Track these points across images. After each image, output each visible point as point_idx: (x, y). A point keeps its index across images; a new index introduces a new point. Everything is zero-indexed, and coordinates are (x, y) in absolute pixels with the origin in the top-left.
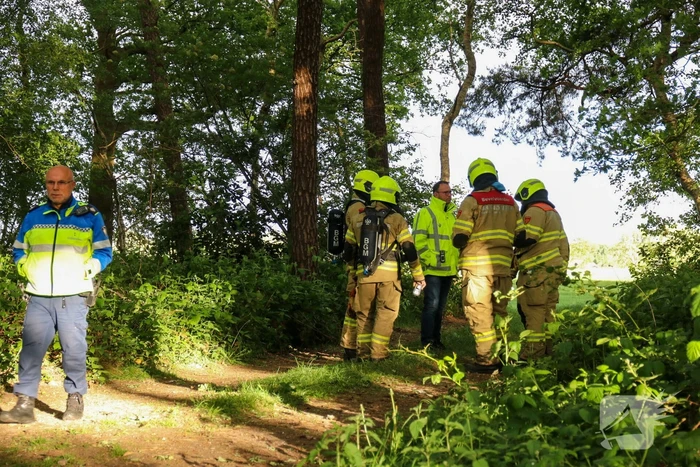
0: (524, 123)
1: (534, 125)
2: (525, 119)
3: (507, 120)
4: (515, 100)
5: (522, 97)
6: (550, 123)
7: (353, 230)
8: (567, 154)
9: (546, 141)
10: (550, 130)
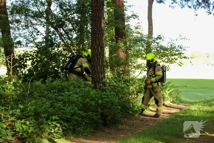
8: (210, 13)
9: (198, 6)
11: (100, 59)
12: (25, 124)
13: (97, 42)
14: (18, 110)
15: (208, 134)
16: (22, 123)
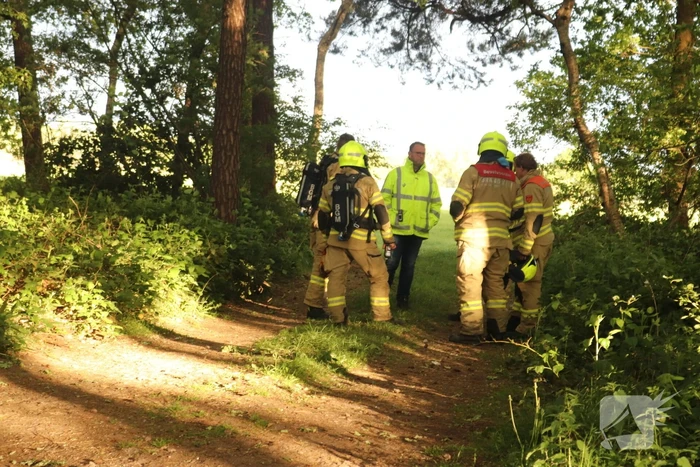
0: (387, 45)
1: (398, 47)
2: (388, 40)
3: (371, 41)
4: (381, 19)
5: (388, 17)
6: (416, 47)
7: (326, 198)
8: (431, 81)
9: (408, 66)
10: (414, 53)
11: (230, 157)
12: (84, 286)
13: (228, 122)
14: (70, 257)
15: (513, 342)
16: (78, 286)
